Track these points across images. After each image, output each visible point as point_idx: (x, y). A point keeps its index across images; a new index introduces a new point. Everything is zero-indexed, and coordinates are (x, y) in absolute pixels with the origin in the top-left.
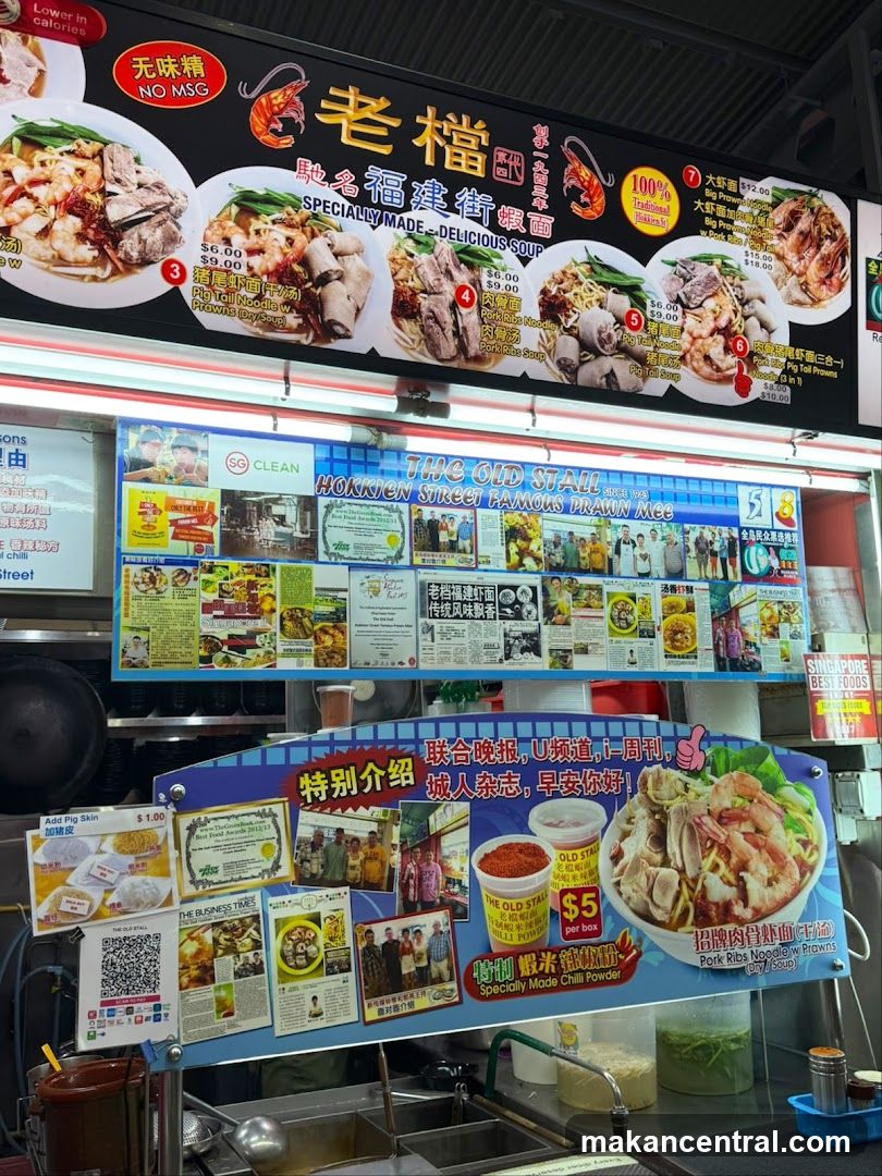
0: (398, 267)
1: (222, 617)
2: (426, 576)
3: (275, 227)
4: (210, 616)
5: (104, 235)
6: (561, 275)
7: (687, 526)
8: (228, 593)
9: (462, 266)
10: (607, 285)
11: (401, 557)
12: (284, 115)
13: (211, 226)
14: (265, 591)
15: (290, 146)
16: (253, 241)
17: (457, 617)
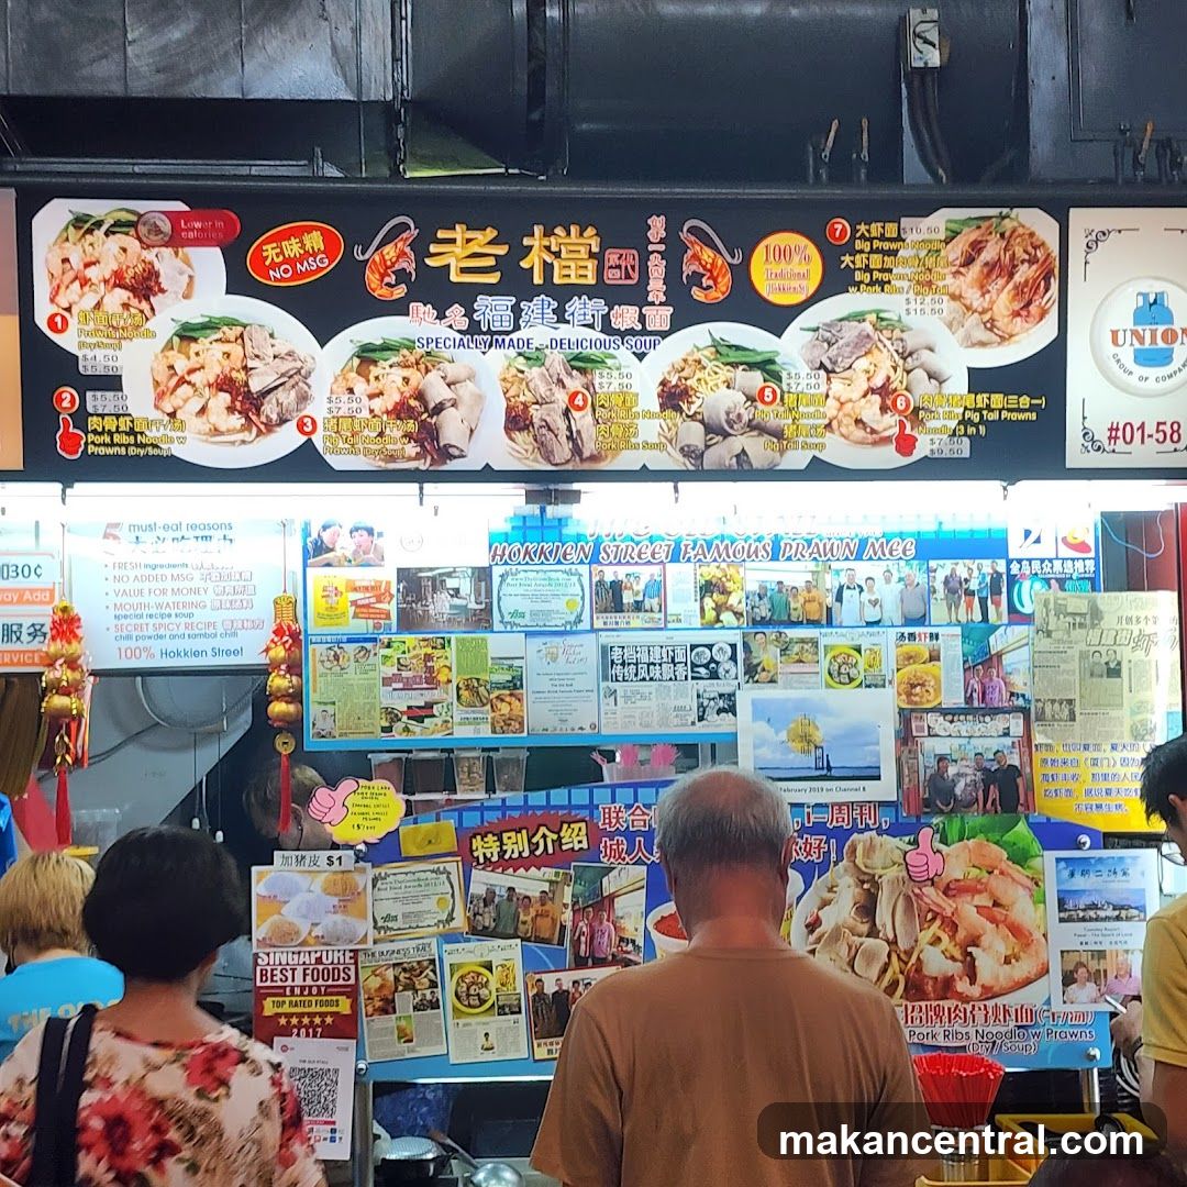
0: (509, 385)
1: (402, 689)
2: (607, 638)
3: (393, 369)
4: (391, 689)
5: (248, 403)
6: (682, 364)
7: (933, 564)
8: (406, 666)
9: (574, 372)
10: (735, 365)
11: (580, 621)
12: (397, 267)
13: (336, 380)
14: (442, 662)
15: (403, 295)
16: (374, 387)
17: (644, 679)
